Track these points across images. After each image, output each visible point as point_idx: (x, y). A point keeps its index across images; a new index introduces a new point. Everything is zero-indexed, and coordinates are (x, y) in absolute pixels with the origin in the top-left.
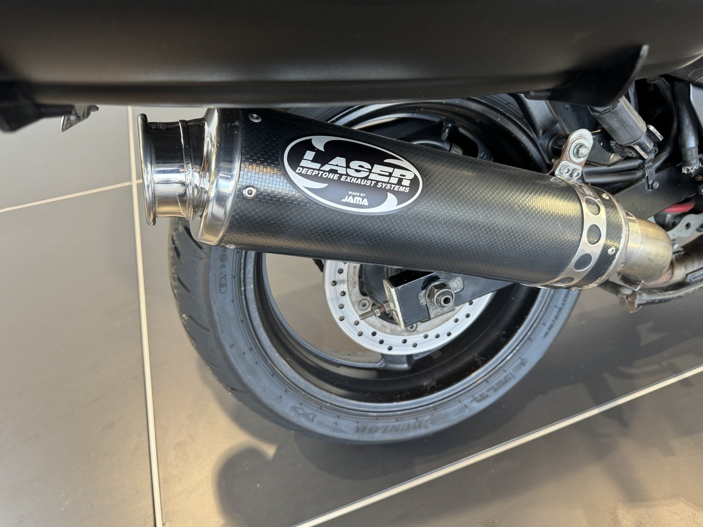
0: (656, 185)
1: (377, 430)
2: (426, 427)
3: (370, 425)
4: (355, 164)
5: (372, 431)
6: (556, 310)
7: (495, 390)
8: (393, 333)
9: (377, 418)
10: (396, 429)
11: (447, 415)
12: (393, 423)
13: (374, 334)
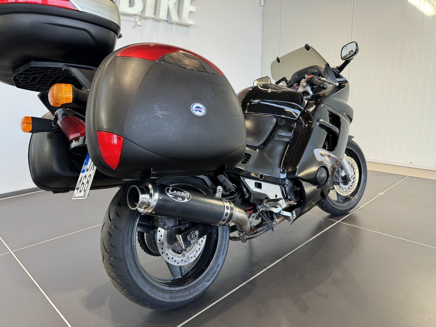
0: (240, 202)
1: (177, 298)
2: (192, 295)
3: (174, 296)
4: (178, 192)
5: (175, 298)
7: (212, 277)
8: (178, 257)
9: (176, 293)
10: (183, 297)
11: (198, 289)
12: (182, 294)
13: (173, 258)
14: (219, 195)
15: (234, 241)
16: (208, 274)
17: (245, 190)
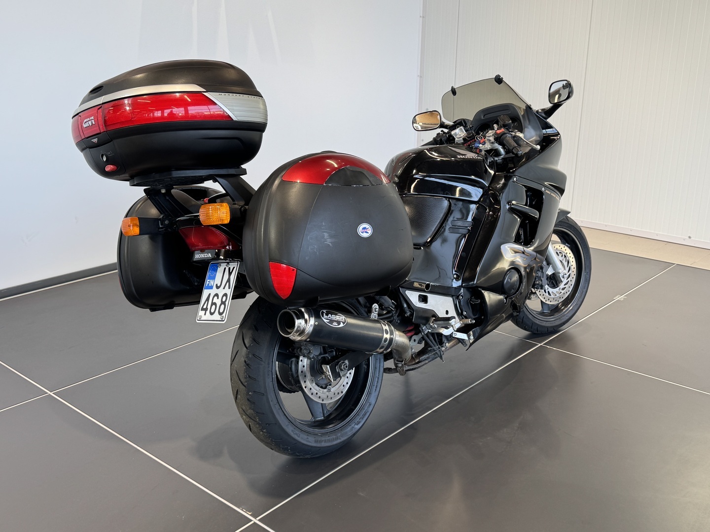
0: (399, 322)
1: (322, 442)
2: (340, 439)
3: (319, 439)
4: (333, 315)
5: (321, 442)
6: (377, 378)
7: (363, 418)
8: (323, 393)
9: (321, 436)
10: (329, 441)
11: (346, 433)
12: (327, 438)
13: (317, 394)
14: (375, 315)
15: (389, 373)
16: (358, 415)
17: (405, 306)
